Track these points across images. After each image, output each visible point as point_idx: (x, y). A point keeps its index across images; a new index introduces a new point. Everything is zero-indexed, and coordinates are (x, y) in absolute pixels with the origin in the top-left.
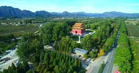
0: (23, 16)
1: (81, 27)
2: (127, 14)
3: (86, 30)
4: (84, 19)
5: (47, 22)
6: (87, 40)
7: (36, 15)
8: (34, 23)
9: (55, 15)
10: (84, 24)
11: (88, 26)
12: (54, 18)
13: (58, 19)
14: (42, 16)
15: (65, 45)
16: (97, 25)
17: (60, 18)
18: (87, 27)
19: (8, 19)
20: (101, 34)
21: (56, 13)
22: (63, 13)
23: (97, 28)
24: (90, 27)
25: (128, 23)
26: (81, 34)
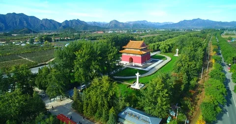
0: (43, 28)
1: (141, 50)
2: (220, 23)
3: (152, 54)
4: (147, 34)
5: (79, 38)
6: (158, 92)
7: (64, 27)
8: (55, 41)
9: (96, 27)
10: (148, 43)
11: (154, 46)
12: (94, 31)
13: (100, 33)
14: (73, 28)
15: (99, 103)
16: (172, 45)
17: (104, 32)
18: (154, 49)
19: (15, 35)
20: (186, 67)
21: (99, 24)
22: (110, 23)
23: (173, 49)
24: (158, 47)
25: (230, 39)
26: (140, 65)
